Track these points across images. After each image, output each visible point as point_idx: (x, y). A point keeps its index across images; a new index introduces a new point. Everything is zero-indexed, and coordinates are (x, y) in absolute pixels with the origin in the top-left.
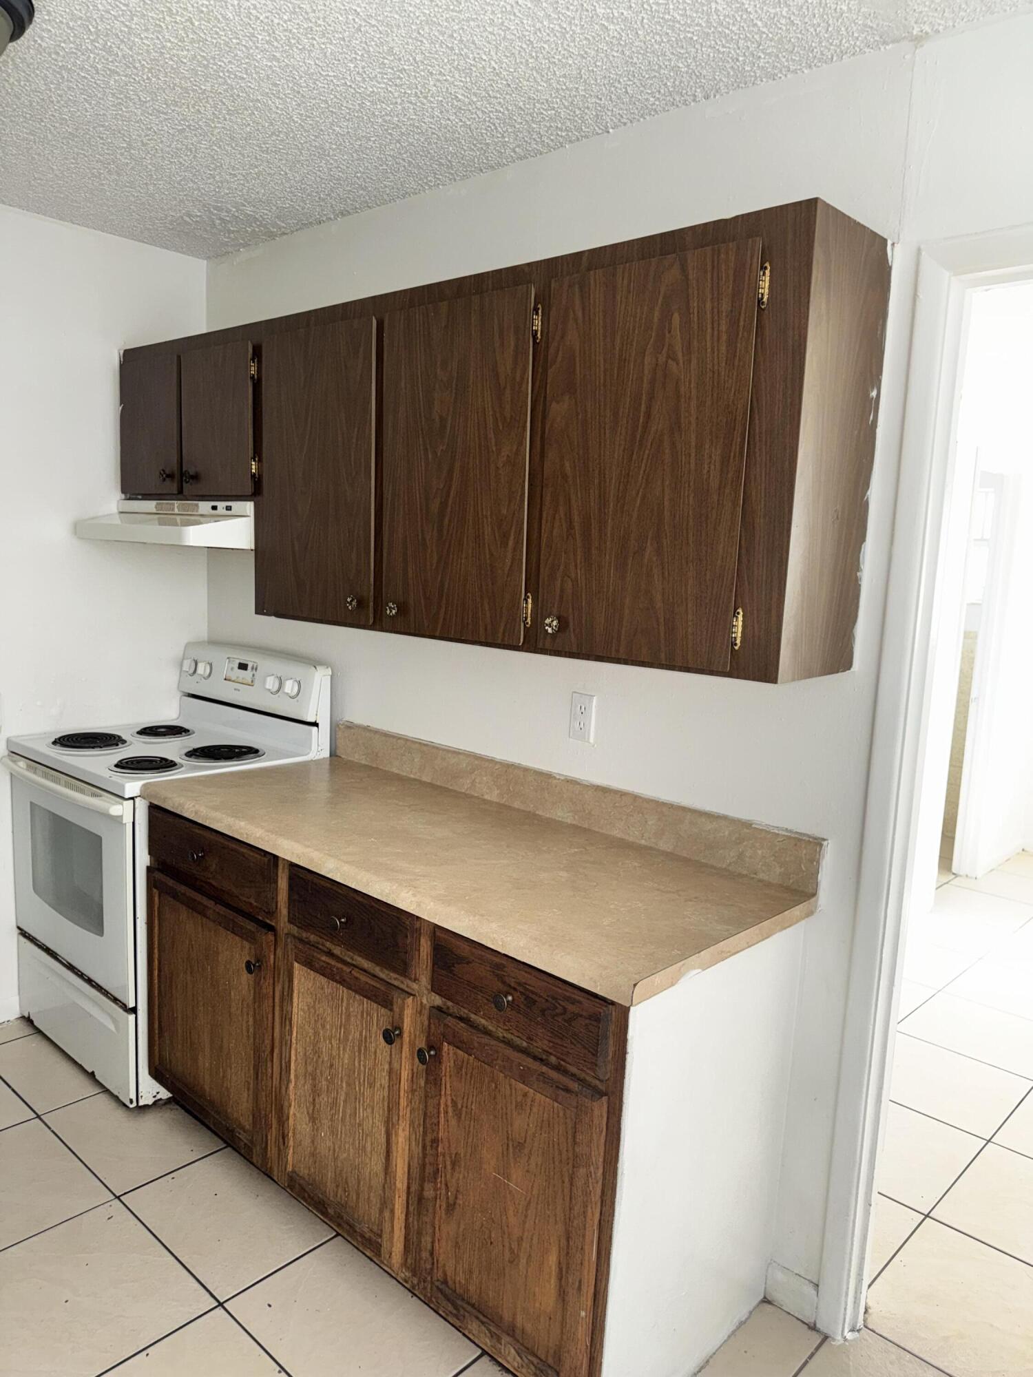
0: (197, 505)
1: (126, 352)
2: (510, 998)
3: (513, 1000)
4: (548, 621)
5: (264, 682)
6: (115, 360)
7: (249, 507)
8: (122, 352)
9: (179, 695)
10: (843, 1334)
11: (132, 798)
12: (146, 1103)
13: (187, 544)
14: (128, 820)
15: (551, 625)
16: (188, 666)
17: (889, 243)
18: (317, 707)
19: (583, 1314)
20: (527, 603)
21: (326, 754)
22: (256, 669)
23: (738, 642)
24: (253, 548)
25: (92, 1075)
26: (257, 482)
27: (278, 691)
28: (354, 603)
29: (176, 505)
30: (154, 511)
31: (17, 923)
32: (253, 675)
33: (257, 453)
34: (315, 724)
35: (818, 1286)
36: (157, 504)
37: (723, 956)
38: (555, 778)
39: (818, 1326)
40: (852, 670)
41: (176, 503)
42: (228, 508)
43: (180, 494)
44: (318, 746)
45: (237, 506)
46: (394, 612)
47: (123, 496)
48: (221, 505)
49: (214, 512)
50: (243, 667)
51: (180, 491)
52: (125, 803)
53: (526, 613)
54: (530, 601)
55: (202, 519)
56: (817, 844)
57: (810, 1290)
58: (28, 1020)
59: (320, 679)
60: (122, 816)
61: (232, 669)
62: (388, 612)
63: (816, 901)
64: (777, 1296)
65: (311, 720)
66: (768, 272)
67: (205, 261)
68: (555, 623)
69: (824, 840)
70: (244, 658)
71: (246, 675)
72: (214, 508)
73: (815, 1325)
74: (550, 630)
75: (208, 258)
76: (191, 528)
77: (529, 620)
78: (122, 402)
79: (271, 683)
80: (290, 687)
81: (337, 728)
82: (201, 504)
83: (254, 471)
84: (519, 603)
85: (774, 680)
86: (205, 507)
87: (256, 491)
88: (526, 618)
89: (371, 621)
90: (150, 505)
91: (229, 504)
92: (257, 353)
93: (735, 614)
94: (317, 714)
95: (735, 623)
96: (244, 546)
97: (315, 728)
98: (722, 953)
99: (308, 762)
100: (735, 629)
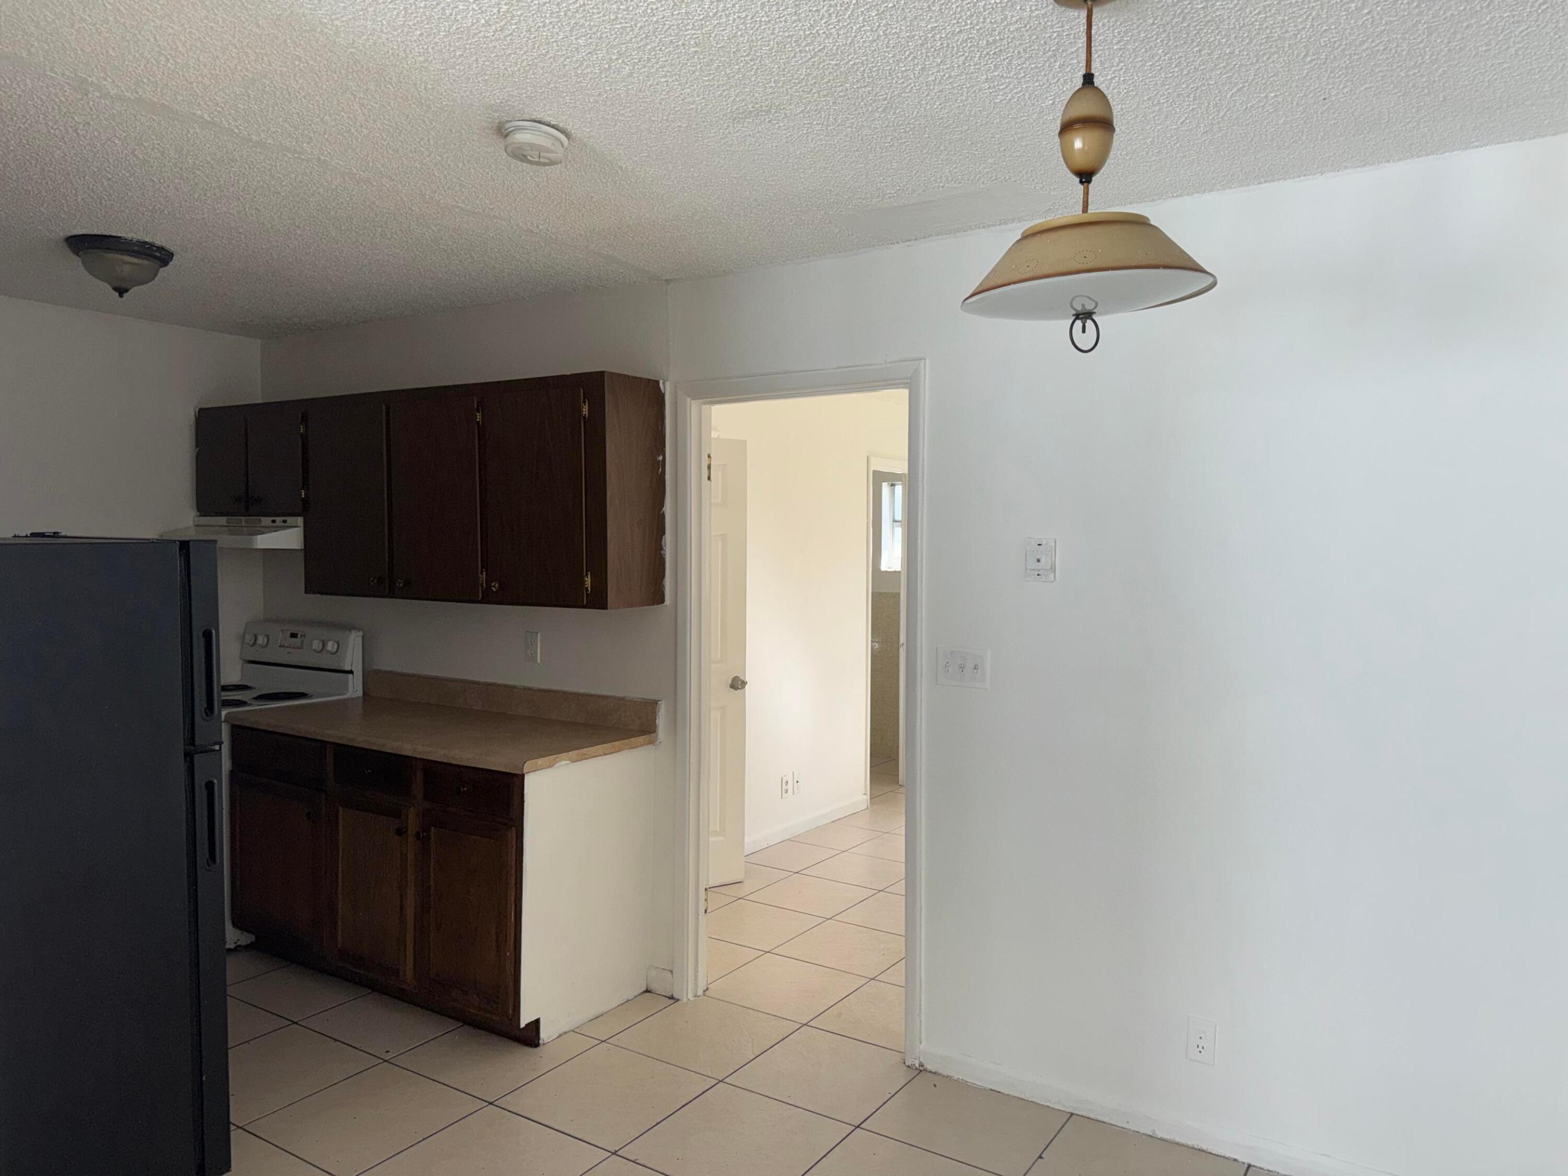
0: (260, 520)
1: (201, 410)
2: (465, 789)
3: (468, 790)
4: (493, 584)
5: (311, 645)
6: (189, 415)
7: (300, 520)
8: (197, 410)
9: (241, 662)
10: (688, 995)
13: (255, 547)
15: (495, 587)
16: (249, 639)
17: (661, 382)
18: (353, 658)
20: (482, 574)
21: (360, 693)
22: (304, 636)
23: (589, 589)
24: (303, 547)
26: (305, 502)
27: (322, 650)
28: (375, 581)
29: (243, 520)
30: (226, 524)
32: (302, 641)
33: (305, 485)
34: (351, 672)
35: (672, 972)
36: (228, 519)
39: (675, 996)
40: (665, 604)
41: (243, 518)
42: (285, 521)
43: (247, 512)
44: (354, 687)
45: (290, 520)
46: (401, 585)
47: (198, 514)
48: (279, 520)
49: (274, 524)
50: (294, 635)
51: (247, 509)
53: (483, 580)
54: (484, 573)
55: (264, 530)
56: (655, 703)
57: (669, 974)
59: (354, 641)
61: (285, 638)
62: (398, 585)
63: (657, 736)
64: (653, 986)
65: (348, 670)
66: (587, 404)
67: (260, 343)
68: (497, 585)
69: (659, 701)
70: (294, 630)
71: (296, 641)
72: (274, 521)
73: (672, 995)
74: (494, 589)
75: (263, 339)
76: (259, 537)
77: (484, 585)
78: (198, 444)
79: (316, 645)
80: (331, 646)
81: (369, 675)
82: (263, 519)
83: (303, 496)
84: (477, 574)
85: (606, 608)
86: (266, 521)
87: (304, 509)
88: (482, 583)
89: (387, 592)
90: (223, 520)
91: (284, 518)
92: (305, 418)
93: (587, 575)
94: (352, 665)
95: (586, 579)
96: (295, 547)
97: (350, 676)
98: (585, 754)
99: (344, 700)
100: (587, 583)
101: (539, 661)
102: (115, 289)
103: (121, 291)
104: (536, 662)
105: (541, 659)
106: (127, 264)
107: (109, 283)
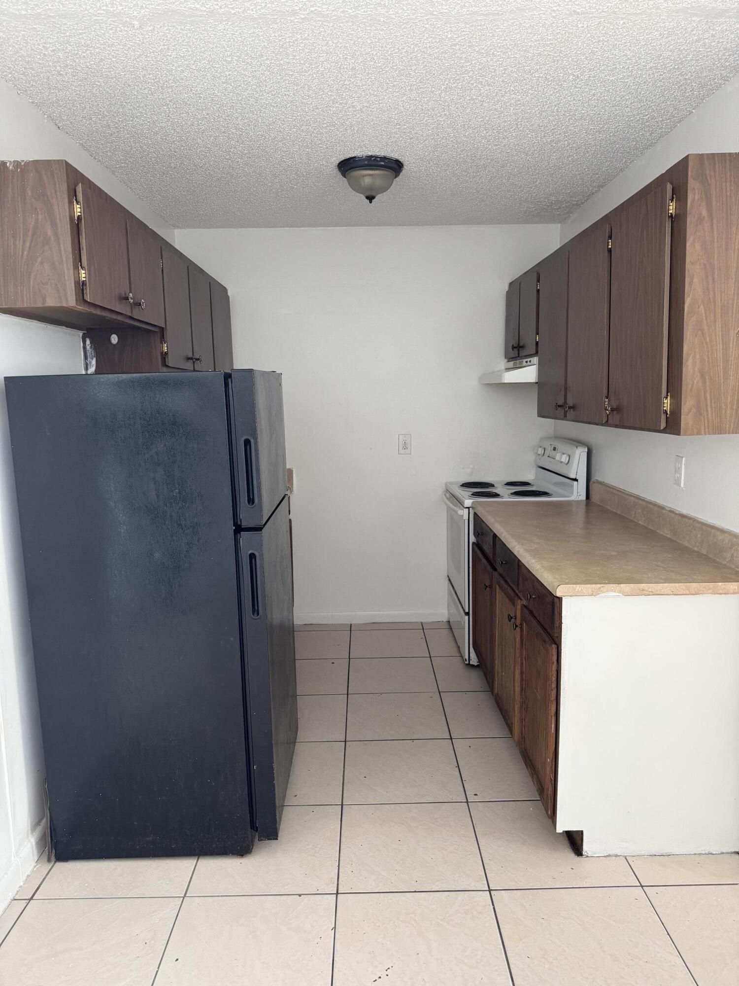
1: (512, 282)
7: (536, 360)
8: (509, 283)
9: (535, 466)
11: (469, 508)
12: (473, 664)
14: (466, 517)
18: (576, 470)
19: (549, 760)
21: (583, 498)
22: (559, 450)
23: (668, 412)
24: (537, 381)
25: (459, 647)
31: (448, 573)
32: (557, 453)
34: (576, 480)
37: (642, 593)
38: (665, 510)
42: (530, 361)
44: (578, 492)
47: (506, 360)
50: (554, 449)
52: (465, 509)
58: (449, 622)
59: (579, 454)
60: (463, 516)
61: (551, 450)
62: (567, 409)
65: (574, 477)
67: (559, 225)
70: (555, 444)
71: (555, 453)
75: (560, 222)
77: (607, 408)
79: (559, 457)
80: (565, 458)
81: (592, 483)
91: (531, 359)
92: (539, 277)
94: (576, 475)
95: (665, 401)
96: (532, 381)
97: (575, 483)
98: (643, 590)
99: (571, 501)
100: (666, 405)
101: (682, 485)
102: (367, 198)
103: (370, 198)
104: (680, 486)
105: (684, 484)
106: (367, 177)
107: (364, 194)
